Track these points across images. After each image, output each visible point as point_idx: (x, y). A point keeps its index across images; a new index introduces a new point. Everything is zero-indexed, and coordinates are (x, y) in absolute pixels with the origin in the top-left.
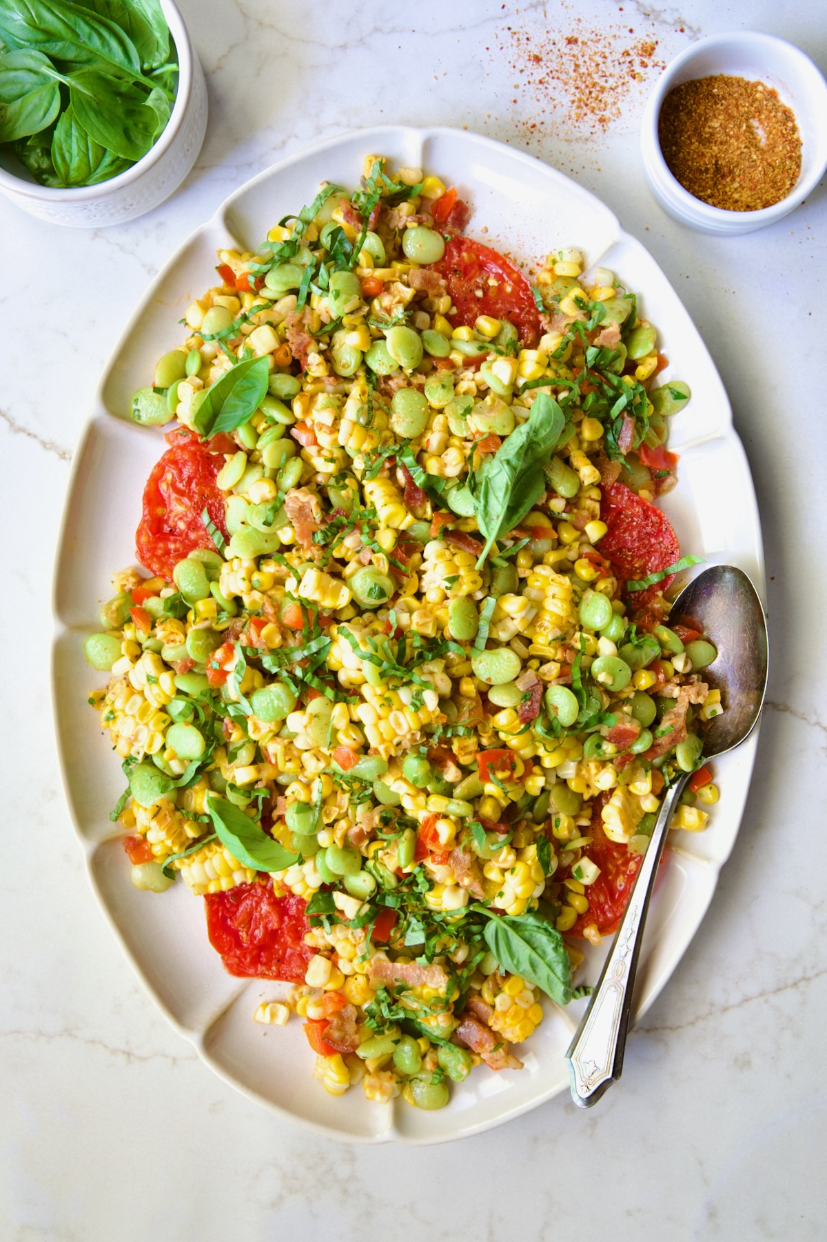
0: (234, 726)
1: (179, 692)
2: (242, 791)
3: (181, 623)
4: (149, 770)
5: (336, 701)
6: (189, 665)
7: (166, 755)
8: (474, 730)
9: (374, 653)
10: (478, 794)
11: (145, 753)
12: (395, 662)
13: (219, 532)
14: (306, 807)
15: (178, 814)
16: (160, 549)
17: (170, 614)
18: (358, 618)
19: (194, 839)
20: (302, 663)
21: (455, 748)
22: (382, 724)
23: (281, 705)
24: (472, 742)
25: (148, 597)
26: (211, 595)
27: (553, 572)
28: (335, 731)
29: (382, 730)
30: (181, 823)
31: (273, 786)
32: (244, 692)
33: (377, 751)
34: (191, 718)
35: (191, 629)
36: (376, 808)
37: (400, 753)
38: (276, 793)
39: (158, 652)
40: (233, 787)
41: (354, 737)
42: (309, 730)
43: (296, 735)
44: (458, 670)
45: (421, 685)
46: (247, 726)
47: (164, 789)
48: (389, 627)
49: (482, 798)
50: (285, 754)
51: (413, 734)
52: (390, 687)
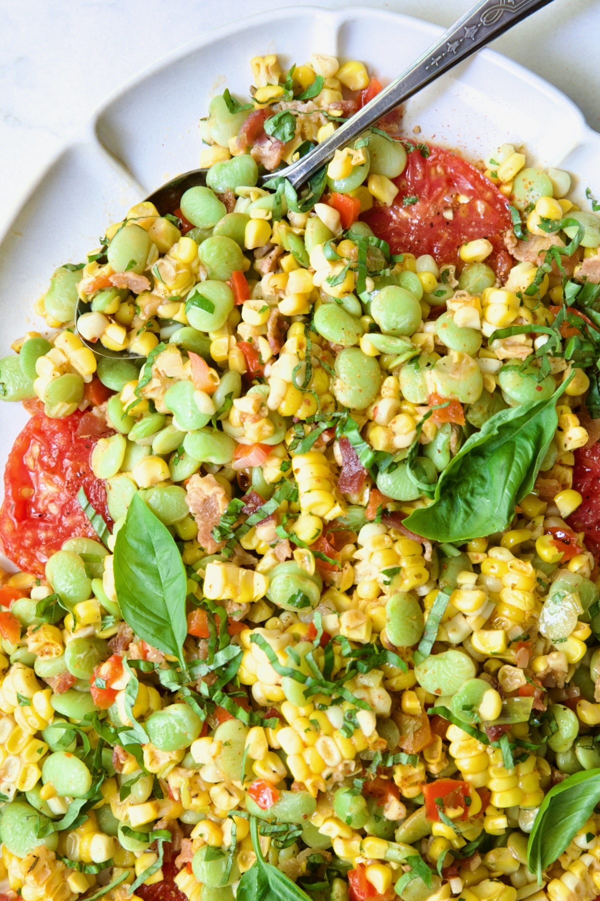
0: (127, 756)
1: (57, 715)
2: (138, 835)
3: (57, 630)
4: (23, 809)
5: (251, 724)
6: (69, 683)
7: (44, 792)
8: (421, 757)
9: (295, 667)
10: (426, 834)
11: (17, 790)
12: (321, 676)
13: (100, 517)
14: (216, 853)
15: (60, 864)
16: (28, 538)
17: (43, 619)
18: (275, 619)
19: (80, 894)
20: (208, 679)
21: (398, 778)
22: (308, 755)
23: (184, 731)
24: (418, 771)
25: (16, 598)
26: (93, 596)
27: (512, 556)
28: (251, 761)
29: (308, 761)
30: (63, 875)
31: (177, 827)
32: (137, 715)
33: (302, 786)
34: (73, 746)
35: (70, 639)
36: (301, 853)
37: (330, 787)
38: (179, 834)
39: (31, 666)
40: (126, 830)
41: (274, 768)
42: (219, 761)
43: (201, 766)
44: (400, 681)
45: (354, 703)
46: (142, 756)
47: (42, 832)
48: (313, 632)
49: (431, 838)
50: (190, 789)
51: (346, 765)
52: (317, 705)
